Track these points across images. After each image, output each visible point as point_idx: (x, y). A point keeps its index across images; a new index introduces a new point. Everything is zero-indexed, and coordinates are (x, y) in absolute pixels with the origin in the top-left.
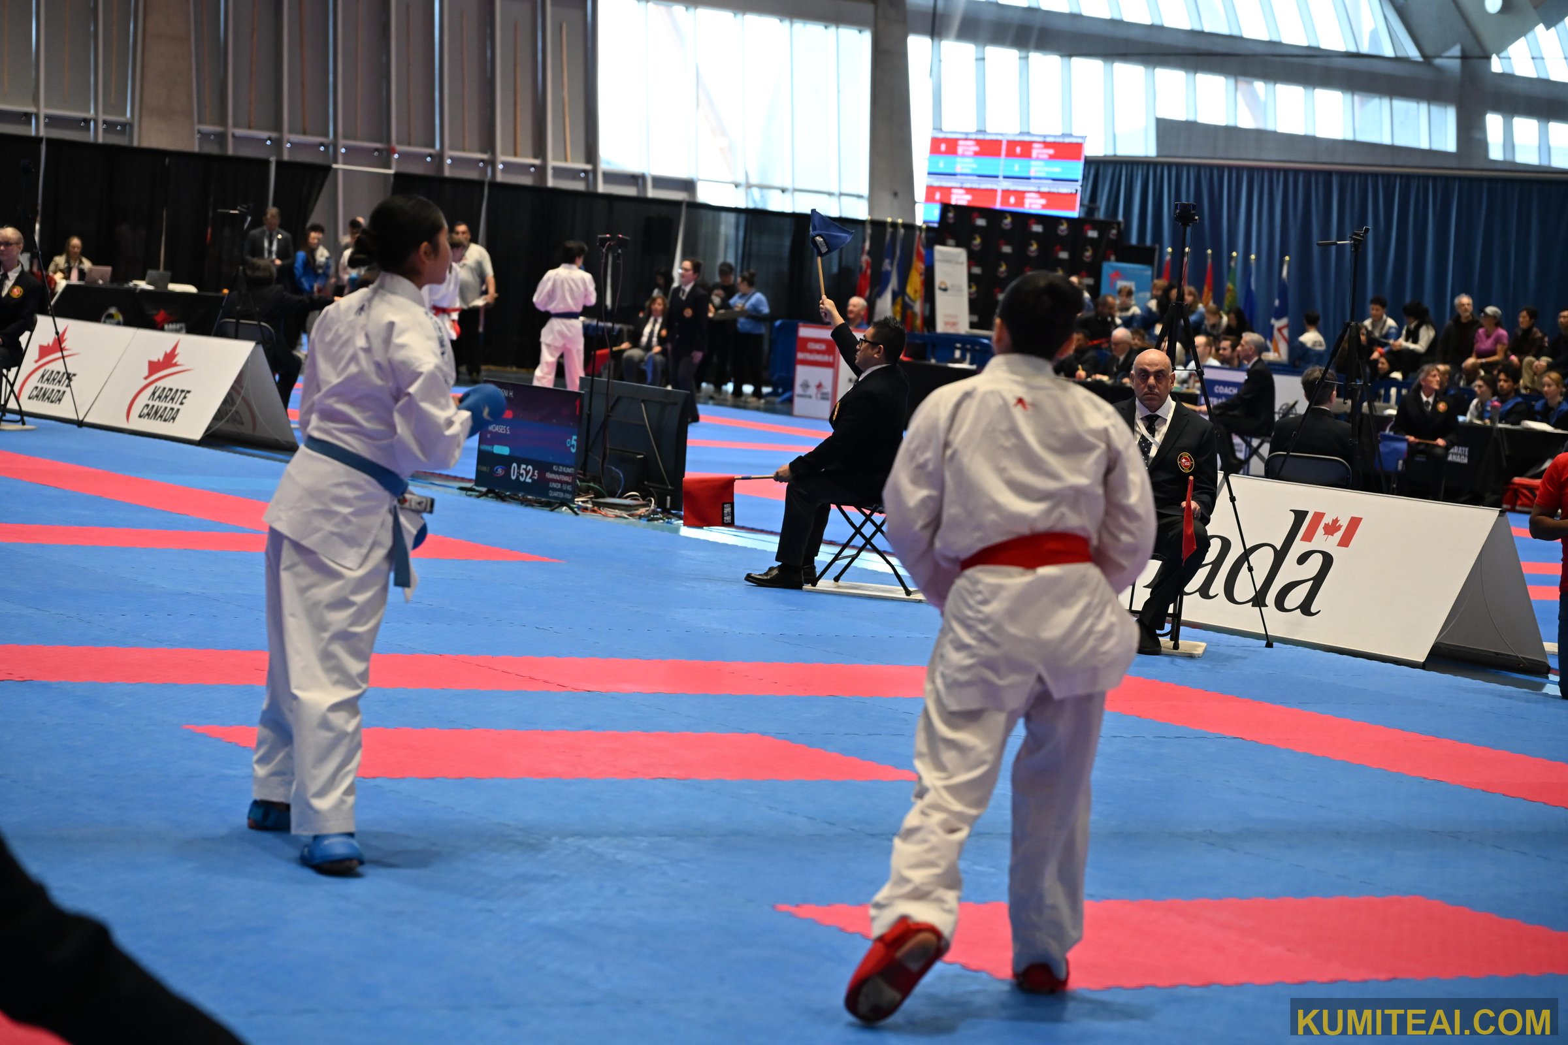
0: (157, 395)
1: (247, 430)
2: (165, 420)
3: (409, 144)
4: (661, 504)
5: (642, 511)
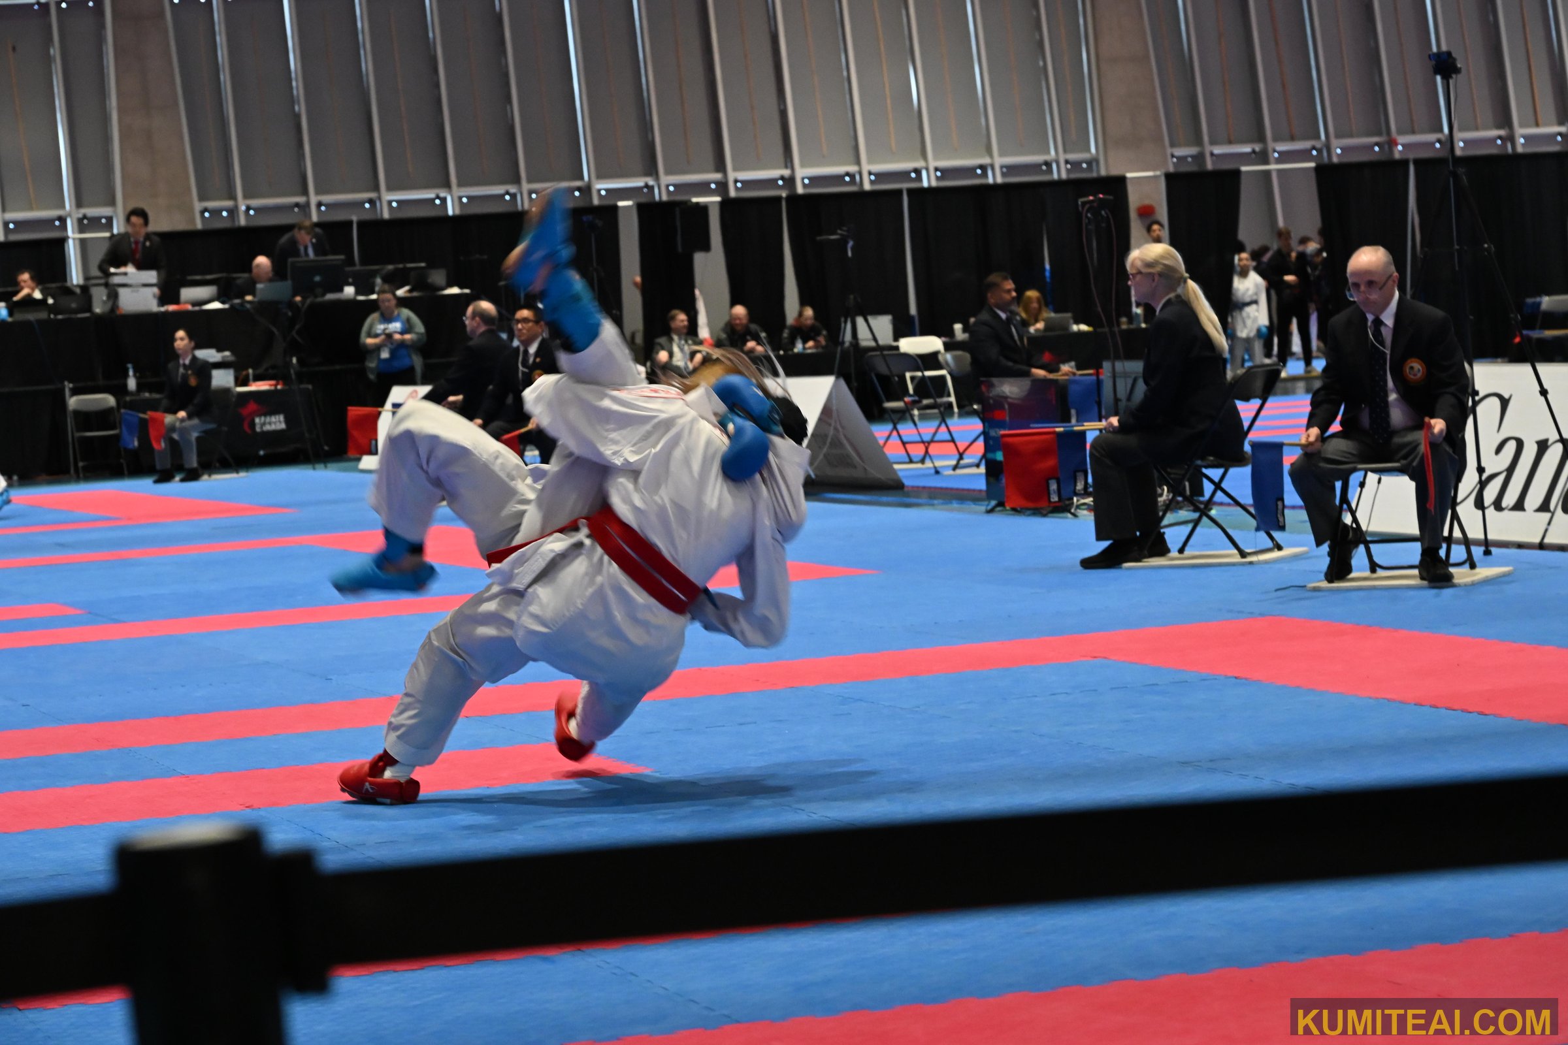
3: (1413, 132)
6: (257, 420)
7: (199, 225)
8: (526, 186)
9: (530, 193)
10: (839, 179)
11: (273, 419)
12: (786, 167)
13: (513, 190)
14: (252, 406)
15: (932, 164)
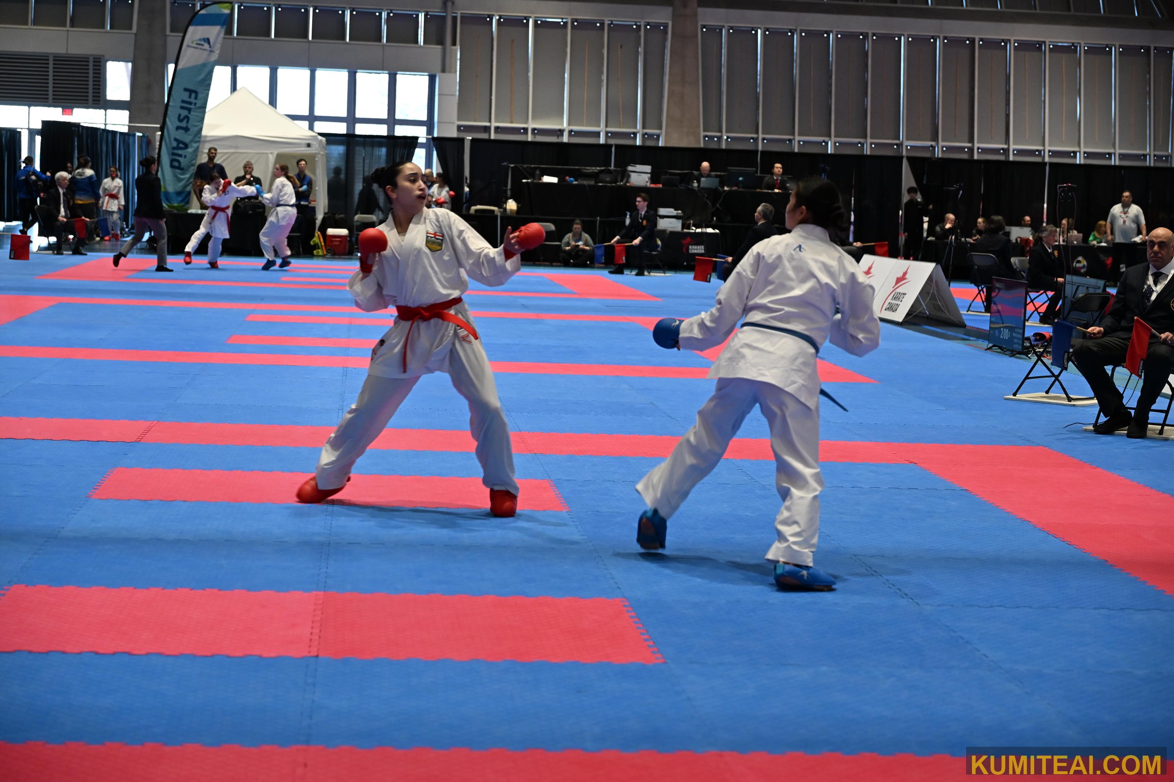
0: (894, 297)
1: (945, 314)
2: (893, 311)
6: (690, 247)
7: (702, 146)
8: (869, 140)
9: (871, 144)
10: (1031, 153)
11: (699, 247)
12: (1006, 144)
13: (862, 140)
14: (688, 240)
15: (1083, 150)
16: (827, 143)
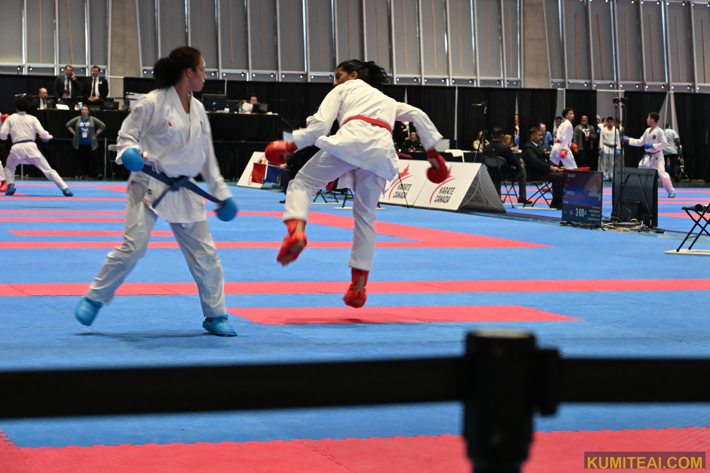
0: (442, 191)
1: (484, 205)
2: (444, 202)
3: (653, 81)
4: (647, 223)
5: (637, 227)
7: (142, 76)
8: (280, 72)
9: (282, 74)
10: (412, 79)
13: (274, 72)
15: (452, 77)
16: (245, 75)
